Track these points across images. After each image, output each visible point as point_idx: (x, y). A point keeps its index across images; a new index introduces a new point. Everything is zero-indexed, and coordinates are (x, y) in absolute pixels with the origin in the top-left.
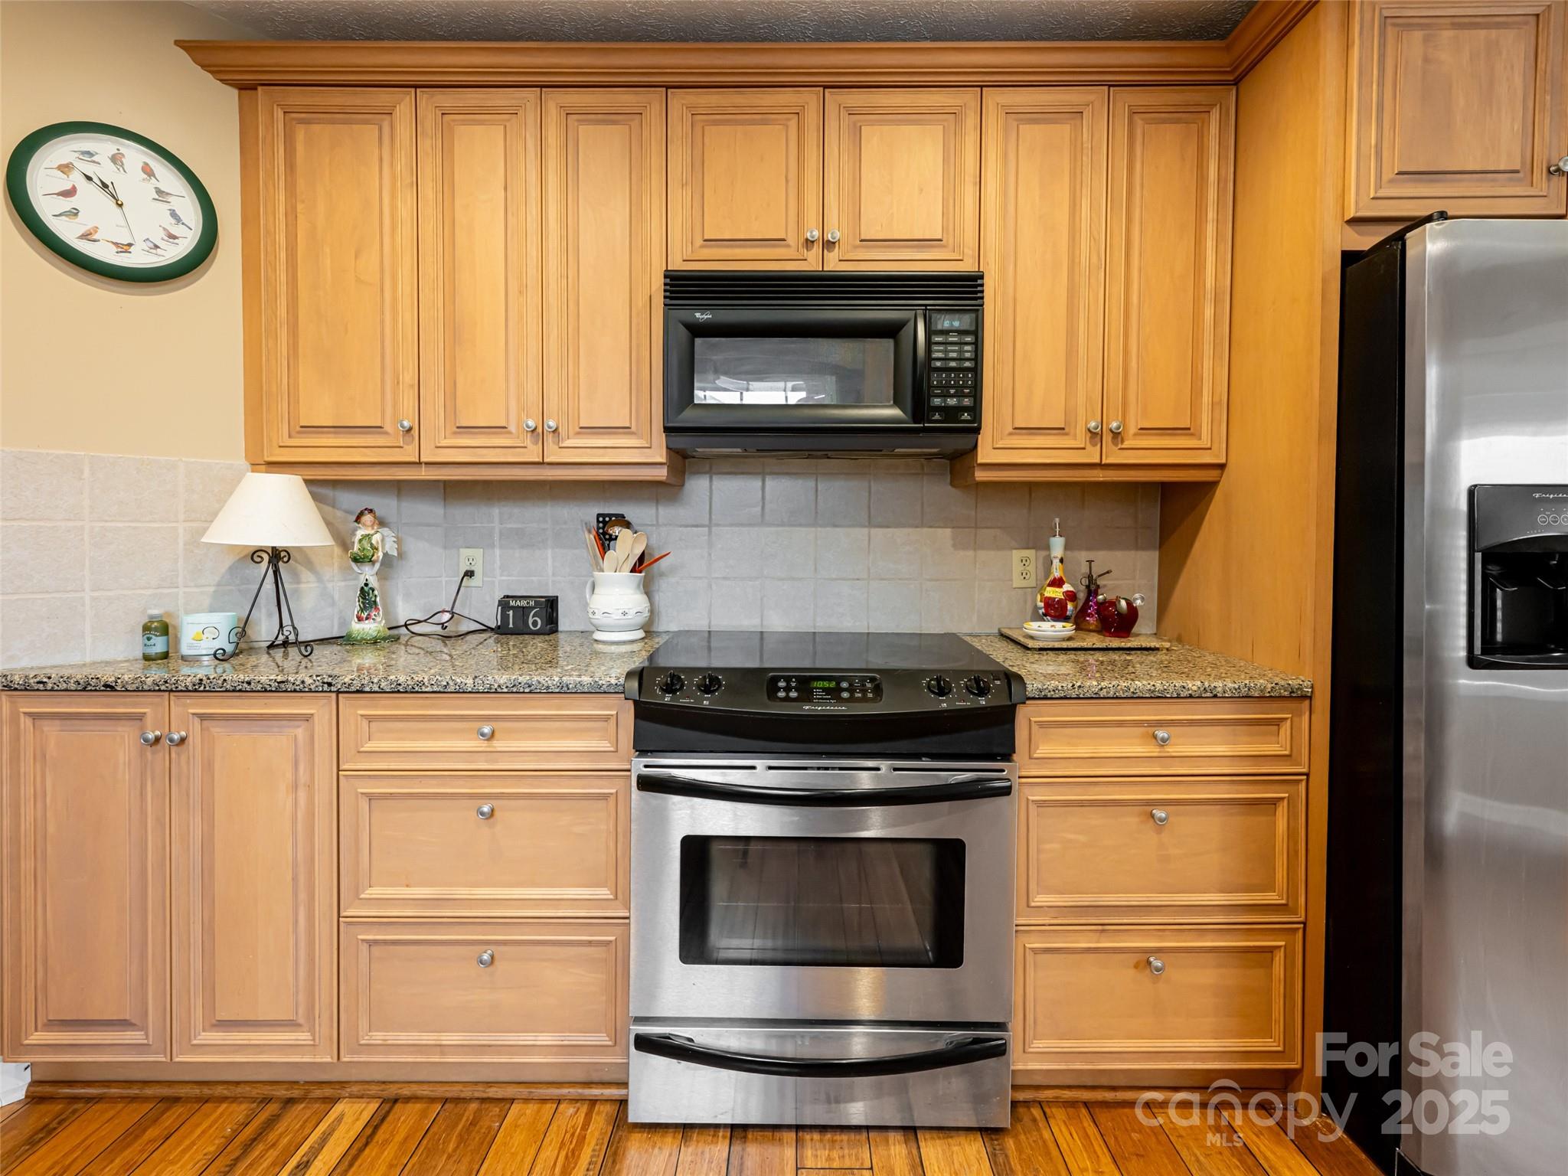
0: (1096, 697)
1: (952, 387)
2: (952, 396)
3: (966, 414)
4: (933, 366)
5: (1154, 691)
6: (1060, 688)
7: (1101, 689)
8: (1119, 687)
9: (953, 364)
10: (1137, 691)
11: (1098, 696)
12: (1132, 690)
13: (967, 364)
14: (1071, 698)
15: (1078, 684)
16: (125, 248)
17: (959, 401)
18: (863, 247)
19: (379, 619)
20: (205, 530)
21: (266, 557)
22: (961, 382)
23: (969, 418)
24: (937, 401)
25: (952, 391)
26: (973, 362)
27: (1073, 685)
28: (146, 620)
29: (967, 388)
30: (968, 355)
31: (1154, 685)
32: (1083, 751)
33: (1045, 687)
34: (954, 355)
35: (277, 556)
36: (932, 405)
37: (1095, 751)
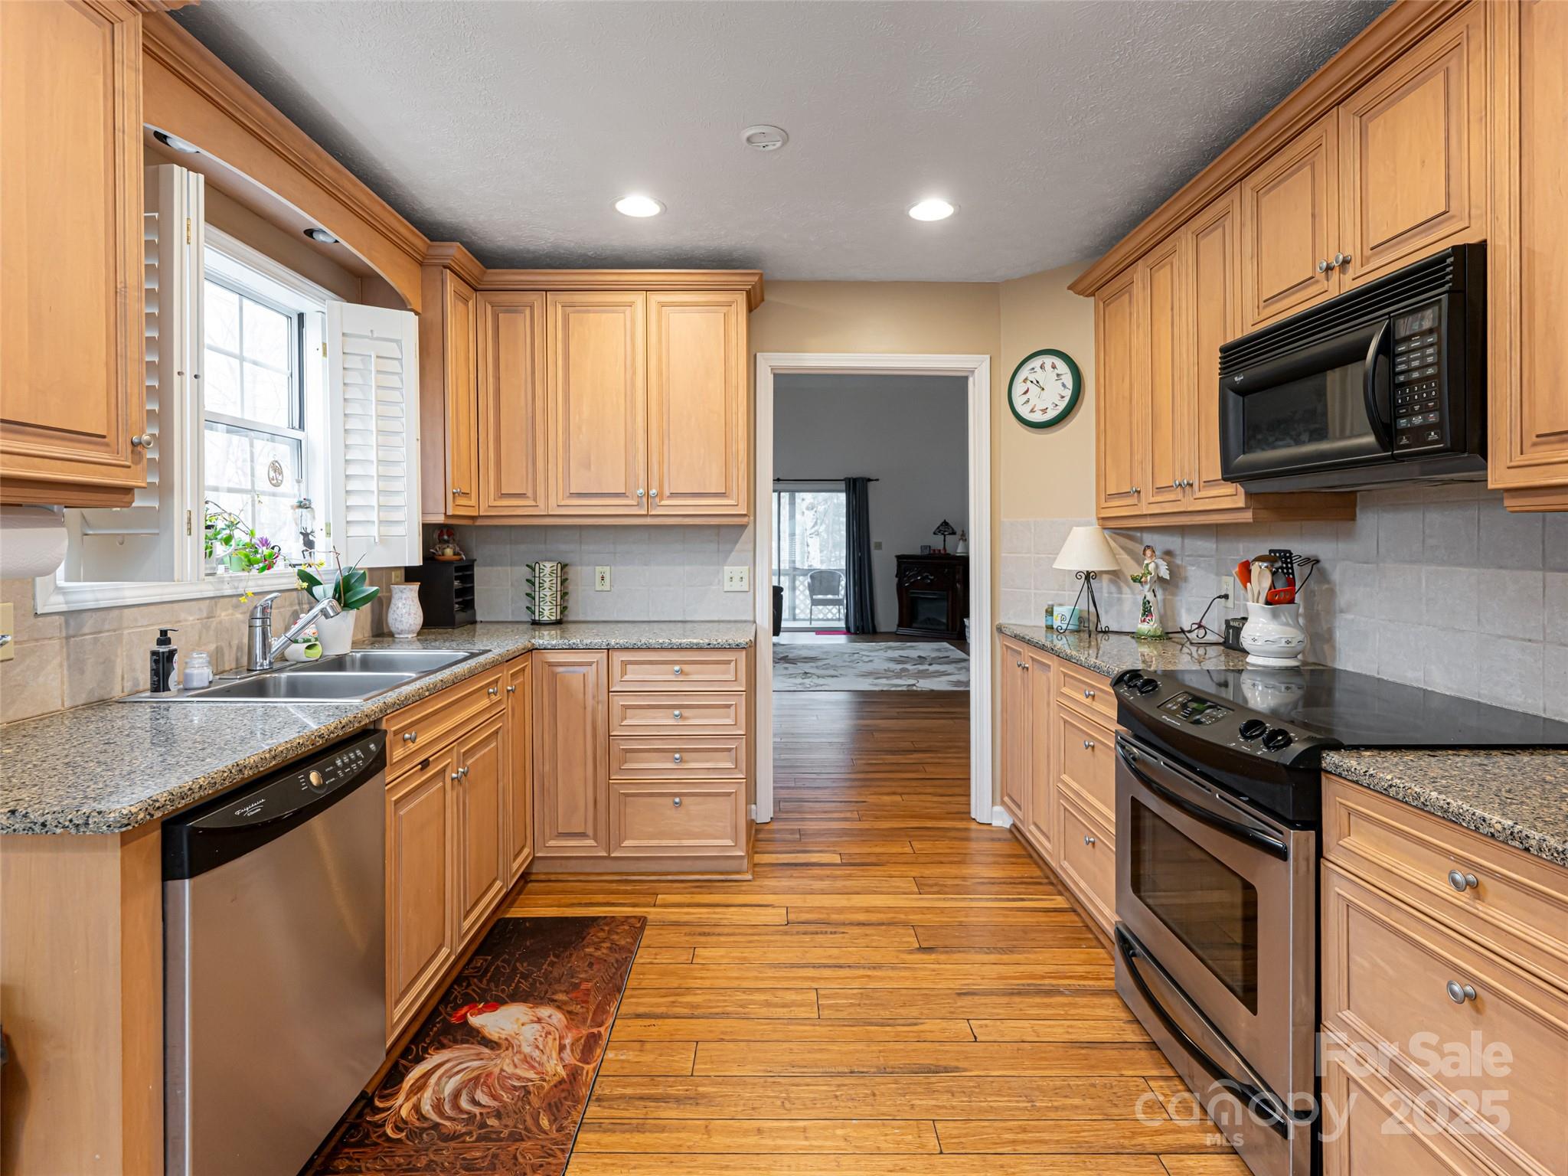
0: (1385, 793)
1: (1417, 402)
2: (1417, 414)
3: (1433, 433)
4: (1396, 382)
5: (1446, 811)
6: (1353, 770)
7: (1391, 786)
8: (1409, 791)
9: (1416, 375)
10: (1428, 803)
11: (1387, 793)
12: (1422, 800)
13: (1430, 371)
14: (1362, 785)
15: (1372, 772)
16: (1044, 411)
17: (1423, 418)
18: (1375, 254)
19: (1152, 623)
20: (1055, 559)
21: (1084, 576)
22: (1425, 395)
23: (1436, 437)
24: (1403, 422)
25: (1417, 408)
26: (1436, 367)
27: (1366, 772)
28: (1047, 607)
29: (1431, 400)
30: (1430, 360)
31: (1448, 804)
32: (1387, 860)
33: (1341, 764)
34: (1416, 364)
35: (1088, 576)
36: (1398, 427)
37: (1396, 865)
